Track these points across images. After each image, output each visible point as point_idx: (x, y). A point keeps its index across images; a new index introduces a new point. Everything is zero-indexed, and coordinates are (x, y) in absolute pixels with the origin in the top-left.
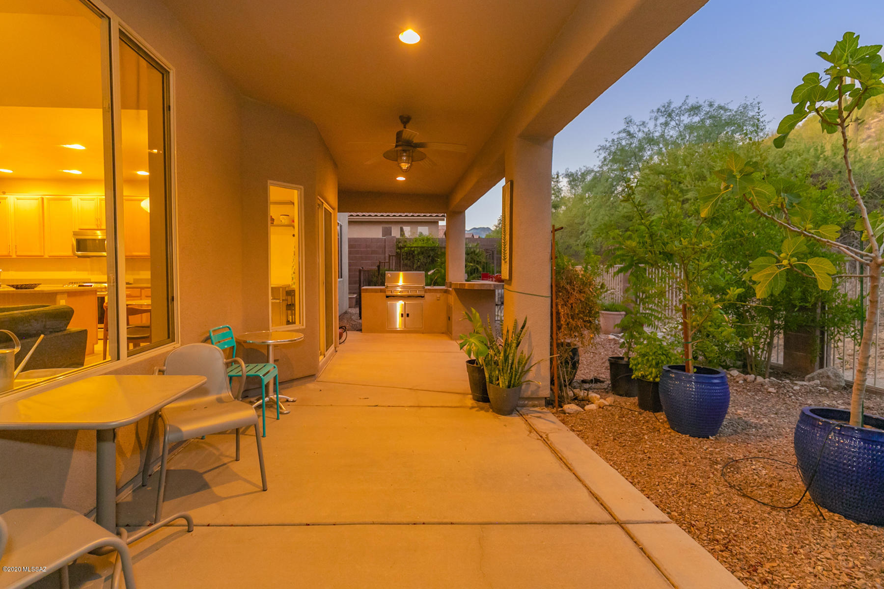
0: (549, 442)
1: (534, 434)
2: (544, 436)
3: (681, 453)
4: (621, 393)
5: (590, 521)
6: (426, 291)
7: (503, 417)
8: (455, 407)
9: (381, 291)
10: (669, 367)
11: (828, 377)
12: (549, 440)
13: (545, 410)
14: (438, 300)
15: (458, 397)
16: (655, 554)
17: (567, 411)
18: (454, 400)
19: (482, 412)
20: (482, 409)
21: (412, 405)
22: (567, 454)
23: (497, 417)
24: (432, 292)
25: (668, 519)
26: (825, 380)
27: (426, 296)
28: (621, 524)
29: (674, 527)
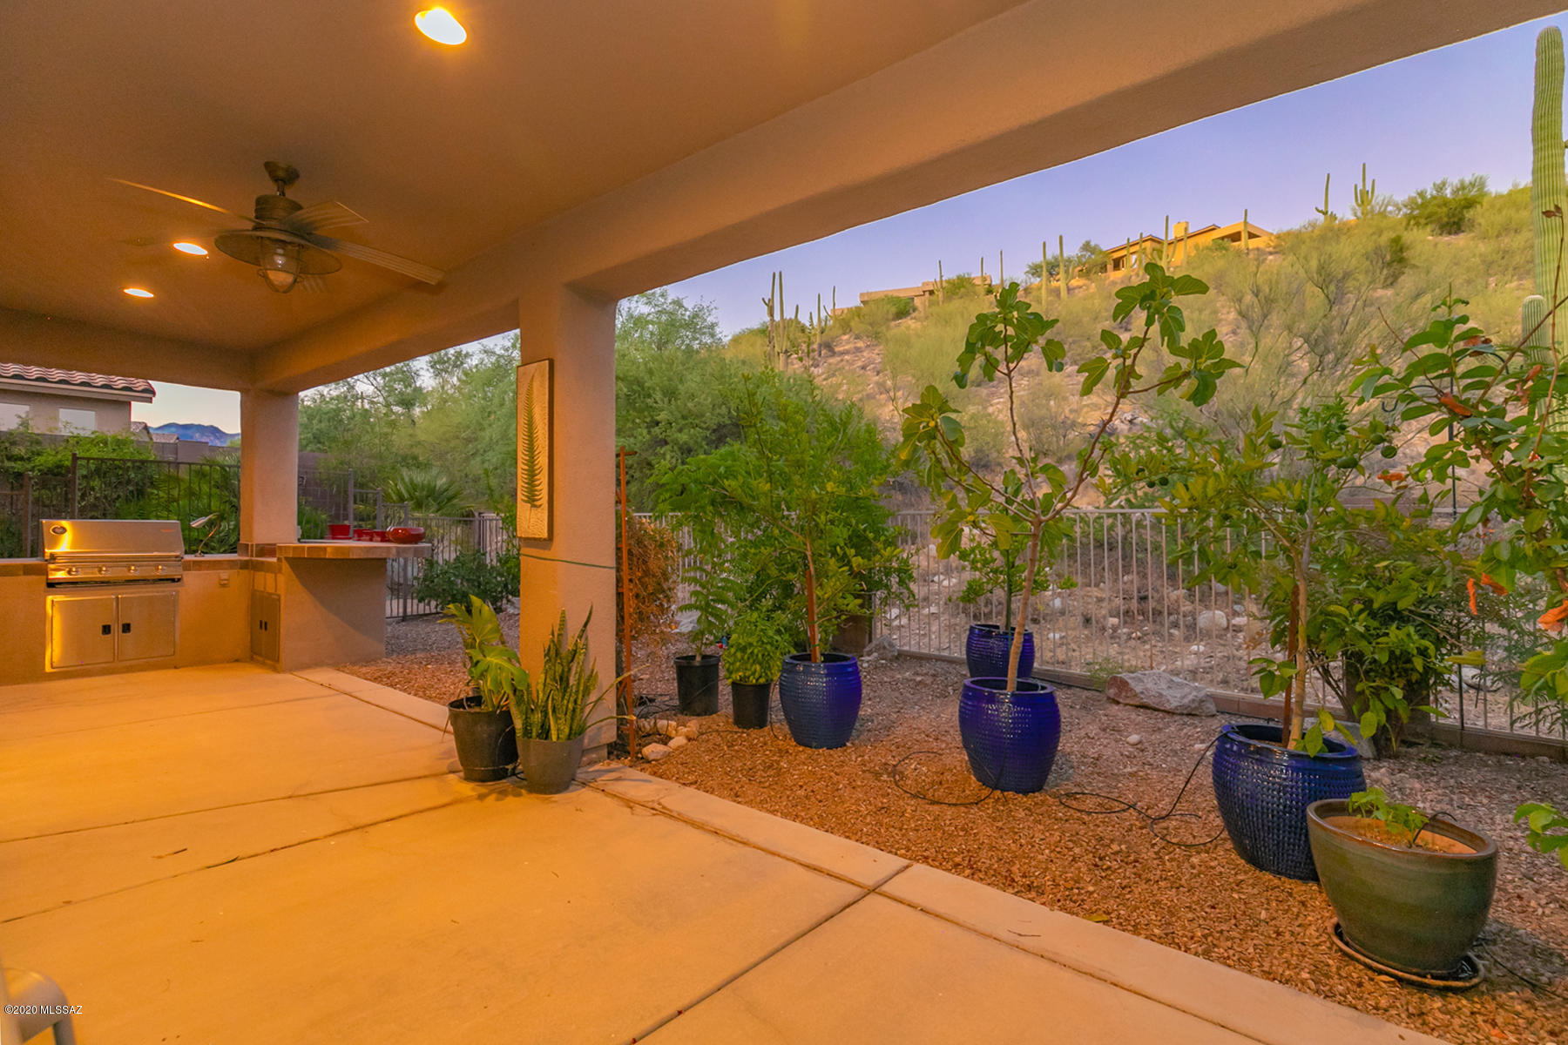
0: (675, 815)
1: (638, 809)
2: (657, 806)
3: (836, 773)
4: (698, 711)
5: (841, 904)
6: (188, 566)
7: (556, 797)
8: (444, 806)
9: (28, 570)
10: (791, 658)
11: (884, 648)
12: (671, 811)
13: (614, 765)
14: (224, 586)
15: (430, 785)
16: (941, 910)
17: (651, 758)
18: (428, 793)
19: (510, 799)
20: (503, 793)
21: (334, 830)
22: (718, 822)
23: (547, 799)
24: (208, 569)
25: (906, 862)
26: (882, 651)
27: (185, 579)
28: (873, 890)
29: (920, 868)
